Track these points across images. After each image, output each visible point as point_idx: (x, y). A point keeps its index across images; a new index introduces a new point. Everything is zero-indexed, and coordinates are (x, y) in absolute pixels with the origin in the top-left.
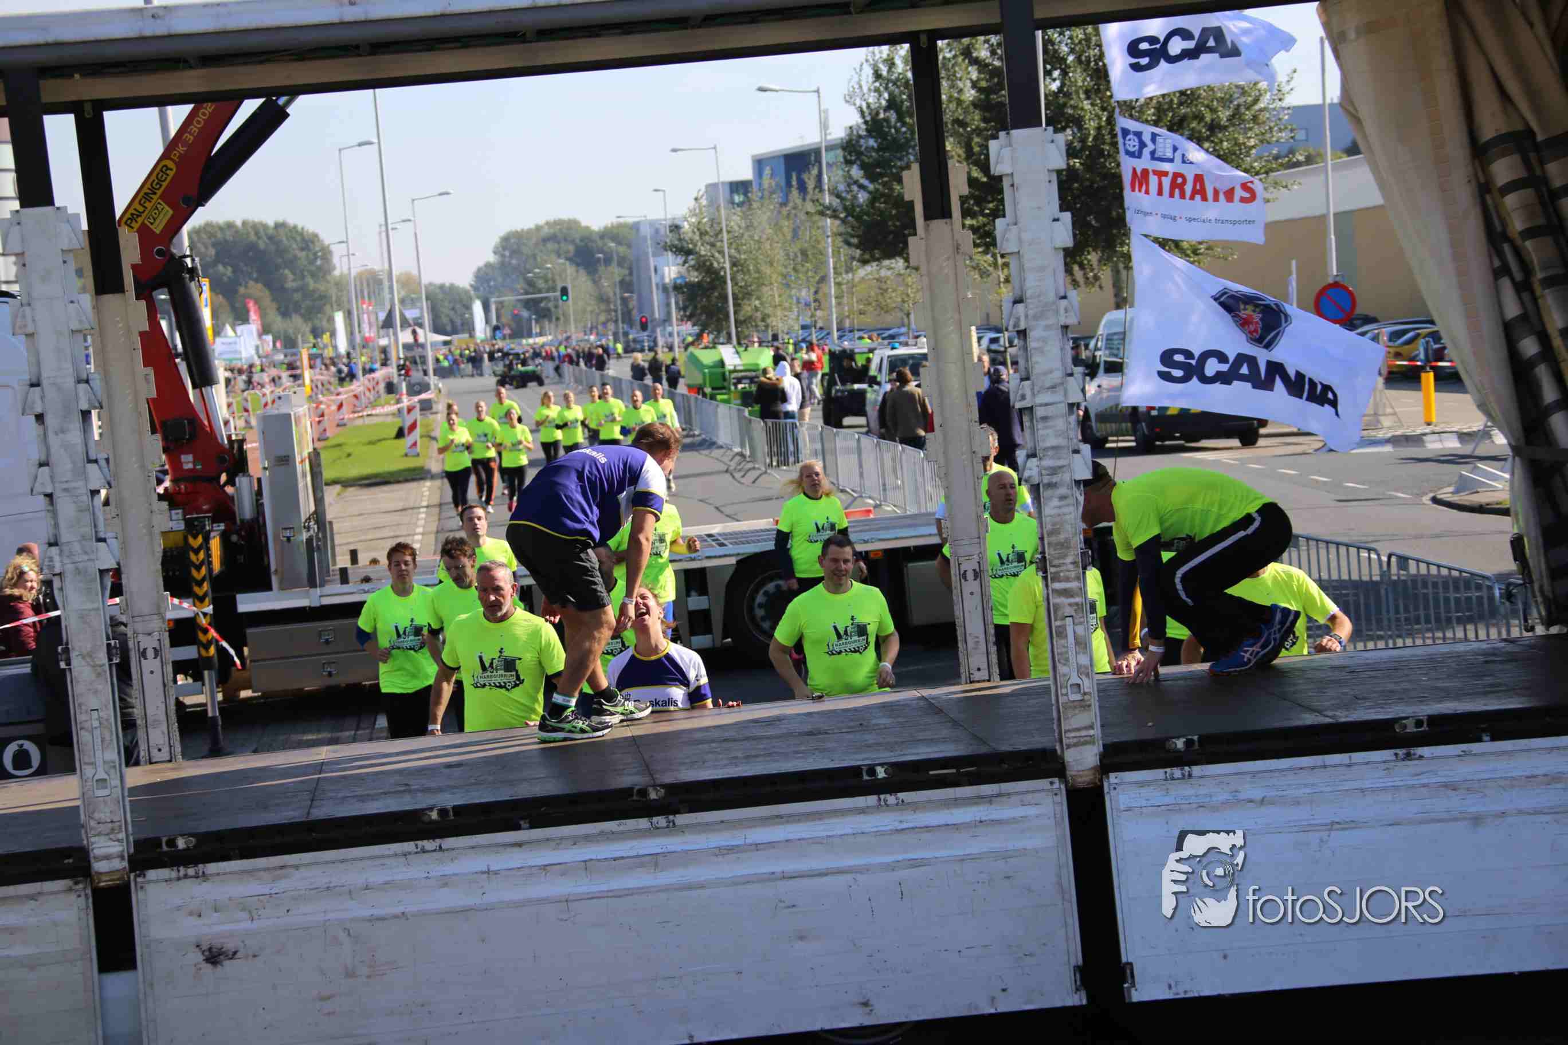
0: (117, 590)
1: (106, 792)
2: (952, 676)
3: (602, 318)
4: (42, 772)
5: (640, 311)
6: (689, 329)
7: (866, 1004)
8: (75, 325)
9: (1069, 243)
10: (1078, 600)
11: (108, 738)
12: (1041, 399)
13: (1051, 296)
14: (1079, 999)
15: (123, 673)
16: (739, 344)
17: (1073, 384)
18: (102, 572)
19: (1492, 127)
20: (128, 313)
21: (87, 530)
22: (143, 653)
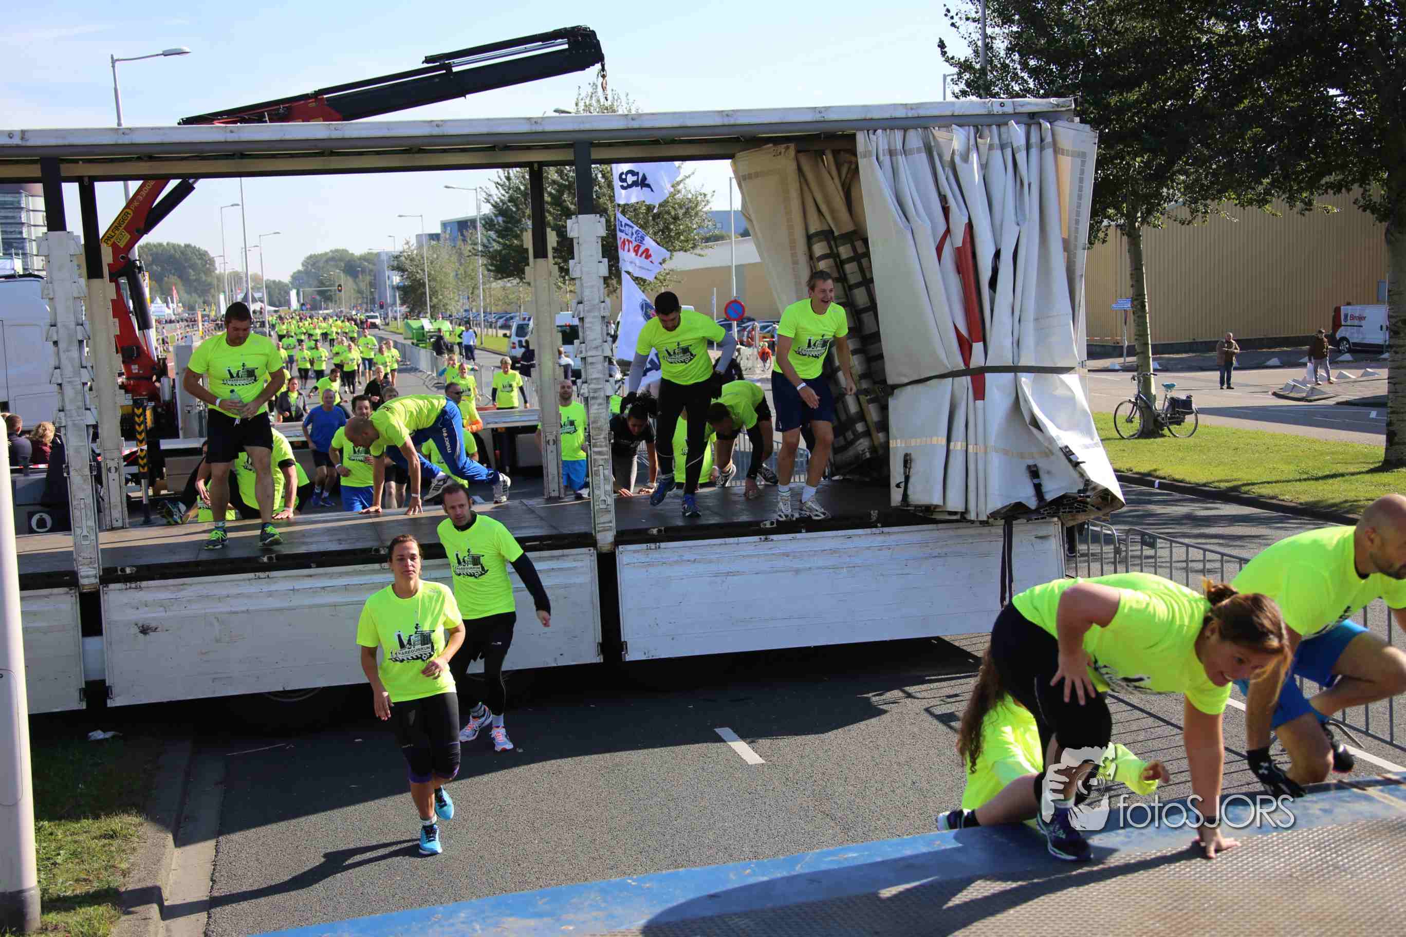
0: (95, 436)
1: (88, 542)
2: (540, 494)
3: (360, 302)
4: (52, 530)
5: (380, 297)
6: (404, 309)
8: (76, 295)
9: (607, 274)
10: (606, 457)
11: (89, 513)
12: (590, 354)
13: (597, 301)
14: (599, 659)
15: (98, 479)
16: (432, 317)
17: (607, 347)
18: (88, 426)
19: (815, 227)
20: (105, 289)
21: (80, 404)
22: (109, 470)
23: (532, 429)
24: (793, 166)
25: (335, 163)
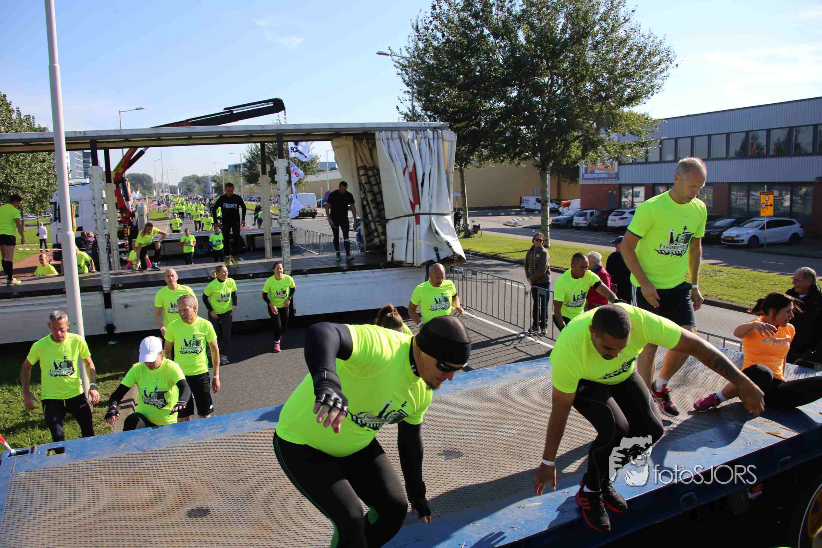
0: (109, 238)
1: (106, 275)
2: (264, 257)
3: (201, 192)
7: (247, 317)
8: (101, 188)
10: (288, 244)
11: (106, 265)
17: (288, 205)
18: (105, 235)
19: (360, 165)
20: (113, 186)
21: (102, 226)
22: (114, 250)
23: (262, 235)
24: (352, 144)
25: (192, 141)
